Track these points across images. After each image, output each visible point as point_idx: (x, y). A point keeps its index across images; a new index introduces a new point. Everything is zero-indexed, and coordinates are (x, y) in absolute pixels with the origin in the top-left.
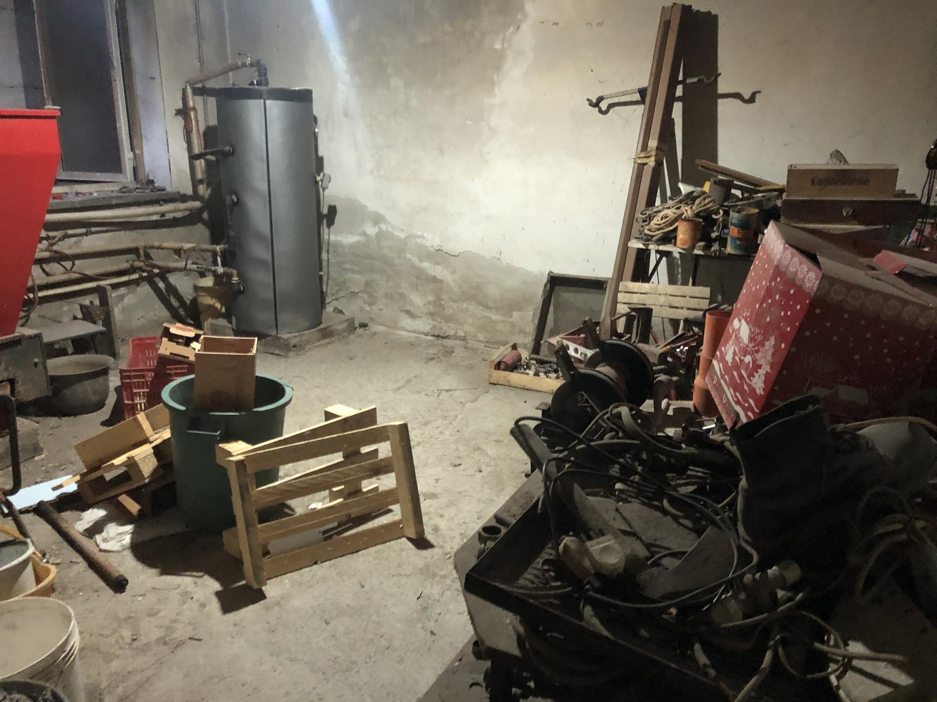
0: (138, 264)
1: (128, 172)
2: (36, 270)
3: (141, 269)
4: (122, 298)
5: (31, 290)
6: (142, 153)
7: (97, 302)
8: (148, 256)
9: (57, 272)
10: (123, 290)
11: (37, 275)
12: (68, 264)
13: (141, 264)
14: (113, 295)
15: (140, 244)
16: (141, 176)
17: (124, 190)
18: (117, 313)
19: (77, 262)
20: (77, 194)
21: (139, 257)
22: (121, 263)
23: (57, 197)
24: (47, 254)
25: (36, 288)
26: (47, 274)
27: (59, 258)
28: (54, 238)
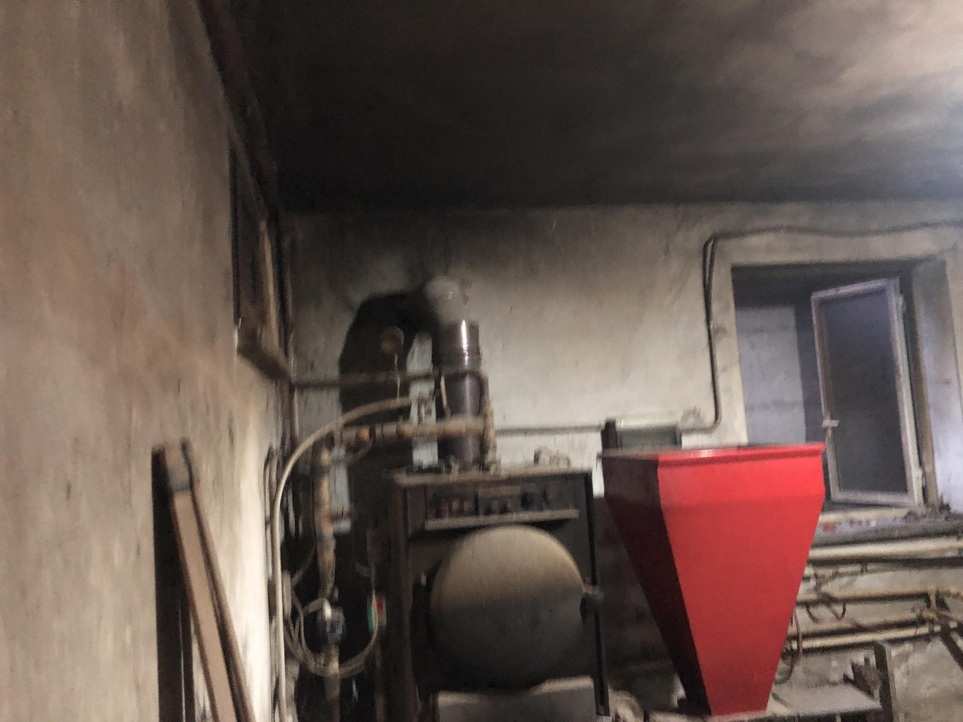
0: (928, 614)
1: (915, 493)
2: (801, 614)
3: (932, 622)
4: (905, 657)
5: (796, 638)
6: (934, 472)
7: (873, 660)
8: (941, 604)
9: (827, 617)
10: (907, 647)
11: (802, 619)
12: (839, 609)
13: (932, 615)
14: (893, 652)
15: (931, 588)
16: (932, 498)
17: (911, 515)
18: (899, 677)
19: (849, 607)
20: (852, 522)
21: (929, 606)
22: (906, 611)
23: (827, 527)
24: (813, 596)
25: (800, 637)
26: (814, 619)
27: (828, 600)
28: (824, 576)
